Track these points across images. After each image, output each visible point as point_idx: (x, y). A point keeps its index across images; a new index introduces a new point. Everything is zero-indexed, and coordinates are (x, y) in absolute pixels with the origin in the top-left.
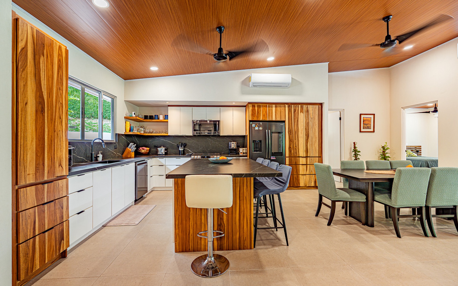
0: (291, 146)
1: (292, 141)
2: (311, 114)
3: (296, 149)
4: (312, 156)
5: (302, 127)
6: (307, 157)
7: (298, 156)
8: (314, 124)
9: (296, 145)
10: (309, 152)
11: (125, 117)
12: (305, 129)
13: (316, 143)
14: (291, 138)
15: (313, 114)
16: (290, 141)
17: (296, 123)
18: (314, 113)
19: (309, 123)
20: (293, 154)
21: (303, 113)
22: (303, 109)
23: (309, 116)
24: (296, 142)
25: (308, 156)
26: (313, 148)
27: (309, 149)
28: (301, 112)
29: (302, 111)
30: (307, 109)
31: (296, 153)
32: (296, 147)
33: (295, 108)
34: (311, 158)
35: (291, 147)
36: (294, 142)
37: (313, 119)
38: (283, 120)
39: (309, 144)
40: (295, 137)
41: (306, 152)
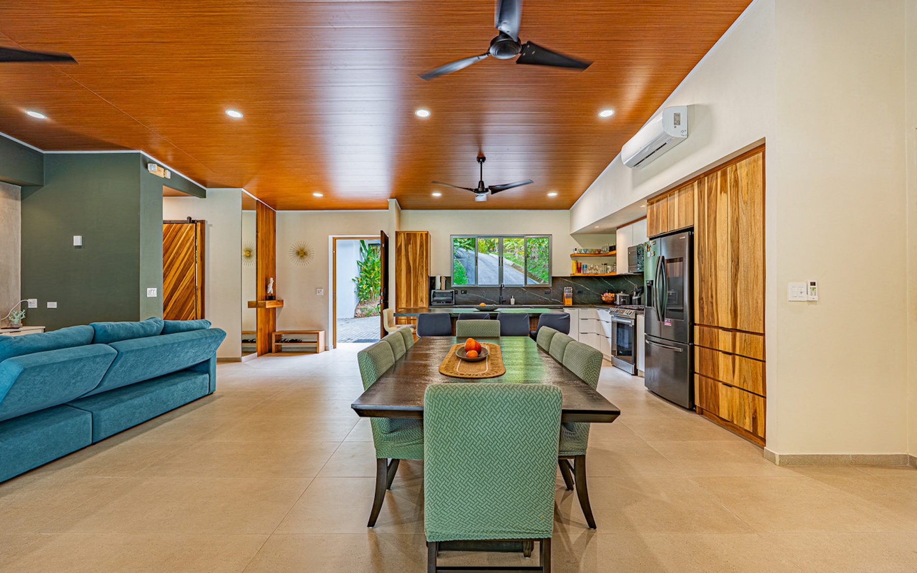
0: (704, 296)
1: (704, 281)
2: (745, 189)
3: (712, 303)
4: (747, 330)
5: (725, 238)
6: (734, 330)
7: (716, 325)
8: (753, 218)
9: (712, 291)
10: (740, 315)
11: (571, 256)
12: (732, 241)
13: (757, 285)
14: (703, 272)
15: (749, 186)
16: (702, 280)
17: (711, 229)
18: (752, 182)
19: (740, 222)
20: (707, 316)
21: (726, 192)
22: (726, 181)
23: (740, 197)
24: (711, 284)
25: (738, 328)
26: (749, 304)
27: (740, 306)
28: (721, 193)
29: (724, 189)
30: (735, 177)
31: (713, 316)
32: (712, 297)
33: (709, 184)
34: (744, 334)
35: (702, 298)
36: (708, 282)
37: (749, 205)
38: (689, 224)
39: (740, 288)
40: (711, 269)
41: (733, 314)
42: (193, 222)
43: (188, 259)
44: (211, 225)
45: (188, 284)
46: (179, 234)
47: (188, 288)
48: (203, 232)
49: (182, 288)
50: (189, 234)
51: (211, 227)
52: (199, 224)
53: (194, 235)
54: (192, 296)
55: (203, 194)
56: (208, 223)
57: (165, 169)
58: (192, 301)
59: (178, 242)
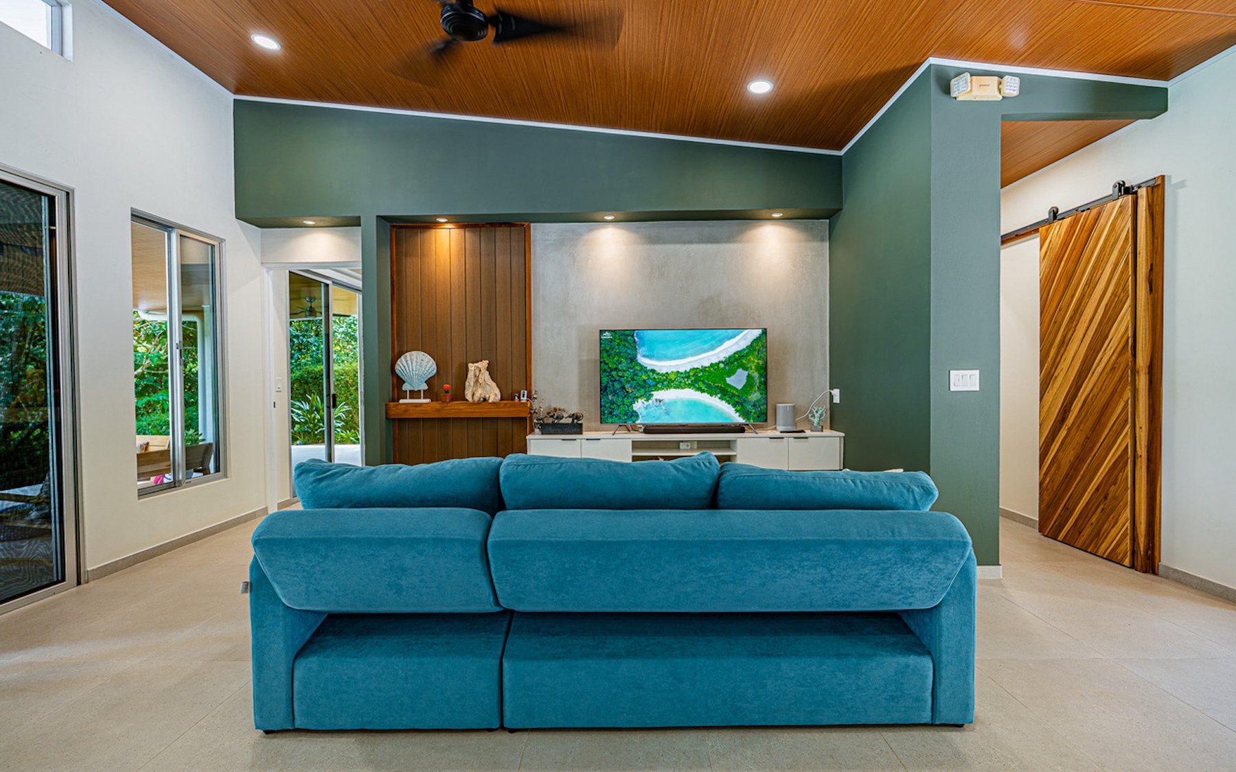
42: (1128, 191)
43: (1114, 294)
44: (1182, 184)
45: (1114, 358)
46: (1095, 234)
47: (1113, 368)
48: (1157, 209)
49: (1099, 370)
50: (1117, 228)
51: (1181, 191)
52: (1143, 192)
53: (1129, 225)
54: (1124, 390)
55: (1155, 104)
56: (1173, 181)
57: (1001, 75)
58: (1122, 404)
59: (1093, 253)
